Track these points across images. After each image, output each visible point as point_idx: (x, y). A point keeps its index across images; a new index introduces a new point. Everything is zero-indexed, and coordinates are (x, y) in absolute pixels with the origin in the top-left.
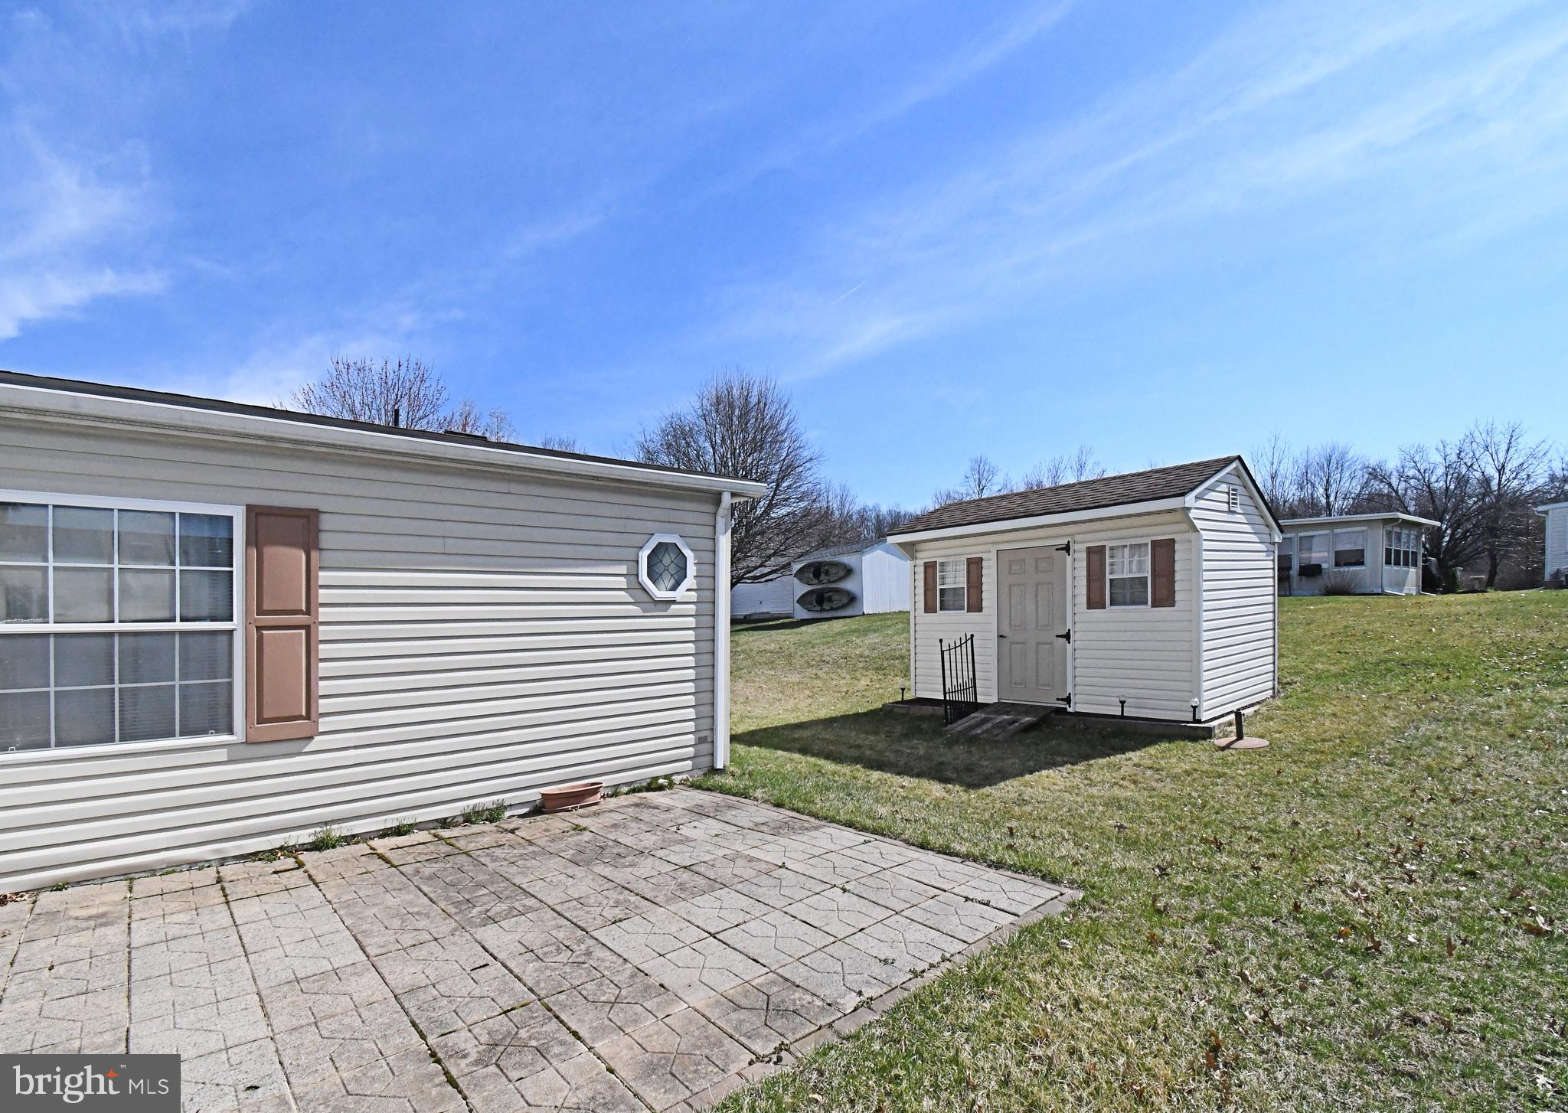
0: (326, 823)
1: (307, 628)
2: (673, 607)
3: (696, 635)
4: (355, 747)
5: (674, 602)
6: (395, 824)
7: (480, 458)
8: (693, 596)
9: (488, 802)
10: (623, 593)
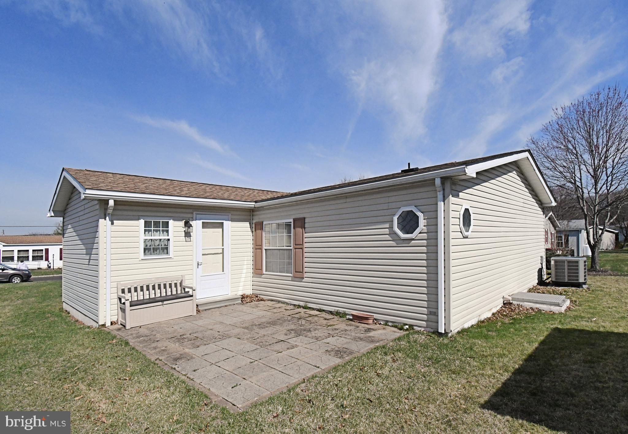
0: (307, 302)
1: (302, 249)
2: (413, 242)
3: (427, 256)
4: (312, 283)
5: (413, 239)
6: (319, 308)
7: (338, 193)
8: (425, 236)
9: (341, 310)
10: (387, 236)
